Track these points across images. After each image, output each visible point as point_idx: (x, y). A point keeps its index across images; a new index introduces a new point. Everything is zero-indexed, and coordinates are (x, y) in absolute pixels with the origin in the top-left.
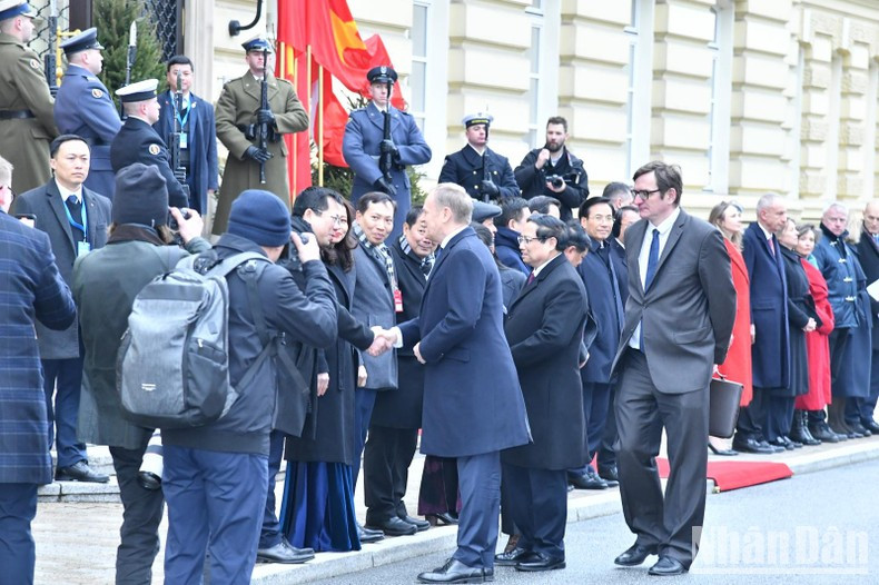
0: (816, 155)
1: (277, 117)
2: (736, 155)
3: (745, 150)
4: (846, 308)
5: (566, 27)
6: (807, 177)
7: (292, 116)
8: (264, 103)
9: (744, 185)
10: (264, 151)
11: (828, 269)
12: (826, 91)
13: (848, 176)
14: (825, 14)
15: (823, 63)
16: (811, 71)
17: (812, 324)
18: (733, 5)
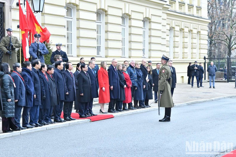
1: (13, 45)
3: (152, 49)
4: (135, 82)
5: (106, 25)
7: (17, 45)
8: (10, 42)
10: (11, 52)
11: (131, 74)
12: (179, 37)
13: (185, 54)
14: (177, 21)
15: (178, 31)
16: (175, 33)
17: (125, 86)
18: (148, 20)
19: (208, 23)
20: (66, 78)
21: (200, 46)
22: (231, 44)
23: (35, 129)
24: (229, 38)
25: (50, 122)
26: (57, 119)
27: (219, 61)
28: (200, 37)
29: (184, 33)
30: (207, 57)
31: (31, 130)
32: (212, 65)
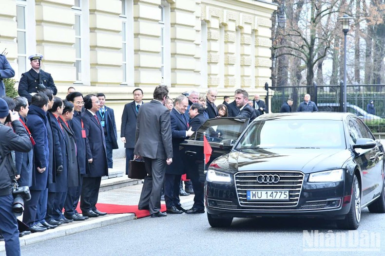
0: (214, 69)
2: (174, 70)
3: (177, 68)
5: (92, 15)
6: (211, 78)
9: (178, 82)
12: (217, 41)
13: (229, 77)
14: (215, 8)
15: (216, 29)
16: (210, 32)
18: (170, 5)
19: (272, 12)
20: (88, 127)
21: (257, 62)
22: (313, 57)
23: (47, 235)
24: (309, 43)
25: (62, 221)
26: (71, 213)
27: (283, 93)
28: (257, 41)
29: (228, 33)
30: (270, 85)
31: (42, 236)
32: (307, 101)
